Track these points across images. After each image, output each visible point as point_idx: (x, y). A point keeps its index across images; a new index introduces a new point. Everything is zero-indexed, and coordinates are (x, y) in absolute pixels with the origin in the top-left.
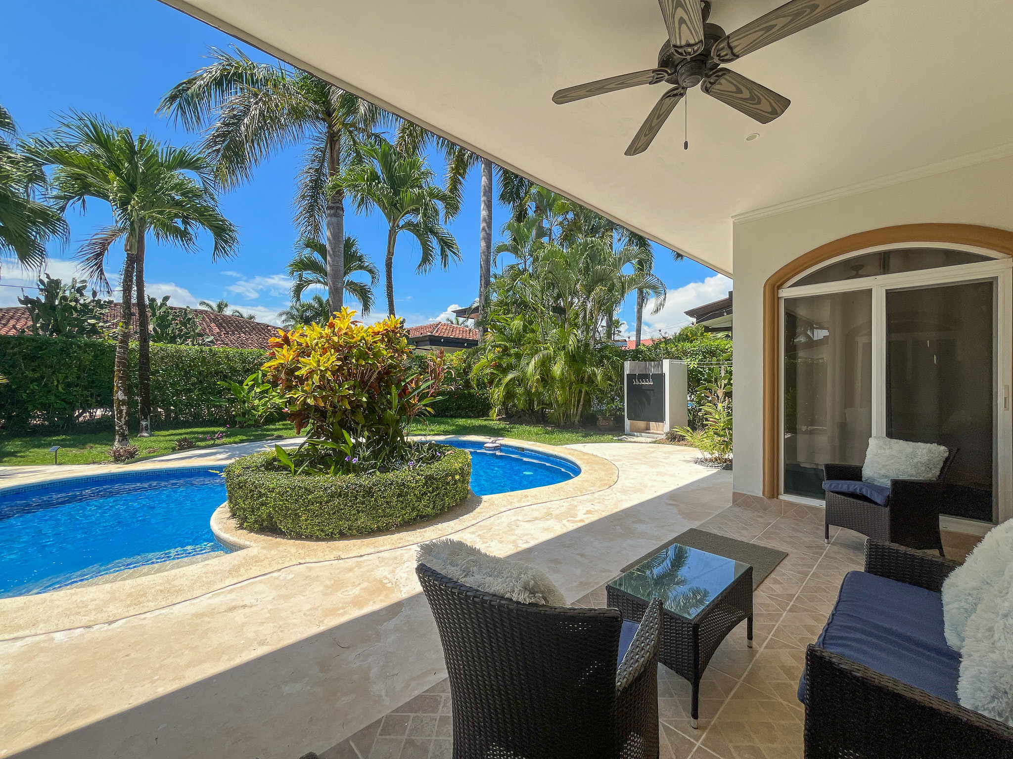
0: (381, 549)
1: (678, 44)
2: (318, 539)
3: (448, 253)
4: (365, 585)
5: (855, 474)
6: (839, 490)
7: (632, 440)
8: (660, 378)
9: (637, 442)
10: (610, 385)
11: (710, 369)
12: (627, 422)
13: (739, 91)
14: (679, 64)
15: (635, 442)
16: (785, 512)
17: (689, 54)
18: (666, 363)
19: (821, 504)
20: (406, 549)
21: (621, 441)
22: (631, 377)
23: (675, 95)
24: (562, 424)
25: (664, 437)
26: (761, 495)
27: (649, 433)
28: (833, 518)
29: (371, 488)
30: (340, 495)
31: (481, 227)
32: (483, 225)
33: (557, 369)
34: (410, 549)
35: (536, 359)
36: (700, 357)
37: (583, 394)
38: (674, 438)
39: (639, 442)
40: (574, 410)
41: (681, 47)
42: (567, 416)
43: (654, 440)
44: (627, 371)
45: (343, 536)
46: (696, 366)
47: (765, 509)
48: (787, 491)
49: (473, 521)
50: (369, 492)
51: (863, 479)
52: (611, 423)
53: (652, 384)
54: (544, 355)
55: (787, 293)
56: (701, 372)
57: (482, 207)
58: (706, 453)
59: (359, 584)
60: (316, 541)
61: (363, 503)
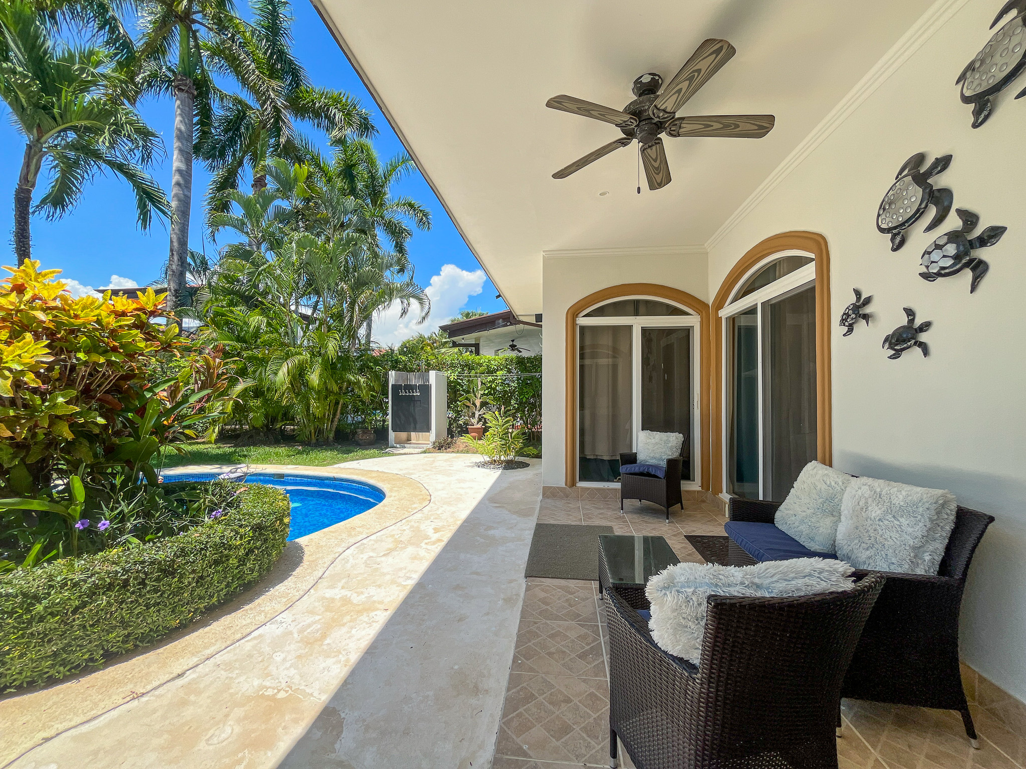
0: (208, 652)
1: (659, 106)
2: (52, 682)
3: (150, 206)
4: (239, 712)
5: (631, 459)
6: (632, 471)
7: (398, 452)
8: (426, 389)
9: (407, 454)
10: (372, 396)
11: (468, 381)
12: (392, 435)
13: (655, 161)
14: (644, 120)
15: (405, 454)
16: (581, 496)
17: (658, 117)
18: (432, 374)
19: (617, 485)
20: (255, 638)
21: (389, 454)
22: (396, 388)
23: (623, 143)
24: (314, 441)
25: (430, 446)
26: (564, 485)
27: (410, 444)
28: (626, 494)
29: (173, 561)
30: (110, 587)
31: (174, 181)
32: (176, 178)
33: (314, 378)
34: (260, 636)
35: (290, 365)
36: (459, 370)
37: (340, 406)
38: (440, 447)
39: (410, 454)
40: (327, 424)
41: (658, 109)
42: (319, 432)
43: (423, 450)
44: (391, 382)
45: (111, 657)
46: (456, 378)
47: (567, 497)
48: (582, 479)
49: (316, 573)
50: (168, 570)
51: (638, 462)
52: (372, 436)
53: (419, 394)
54: (299, 361)
55: (583, 321)
56: (459, 384)
57: (175, 157)
58: (485, 457)
59: (227, 716)
60: (46, 687)
61: (156, 591)
